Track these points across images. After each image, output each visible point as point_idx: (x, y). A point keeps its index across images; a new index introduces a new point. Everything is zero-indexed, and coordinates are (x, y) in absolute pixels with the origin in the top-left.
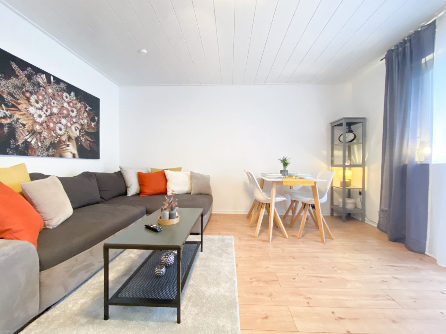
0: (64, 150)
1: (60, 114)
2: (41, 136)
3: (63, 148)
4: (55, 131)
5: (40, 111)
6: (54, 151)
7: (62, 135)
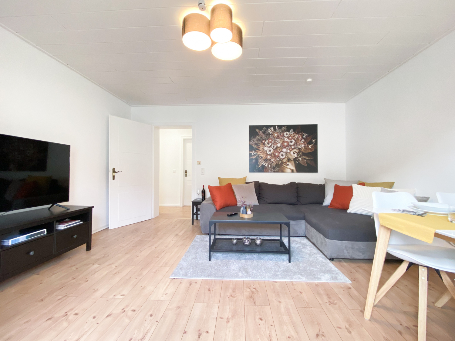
0: (285, 168)
1: (282, 146)
2: (270, 162)
3: (284, 166)
5: (270, 148)
6: (278, 169)
7: (284, 159)
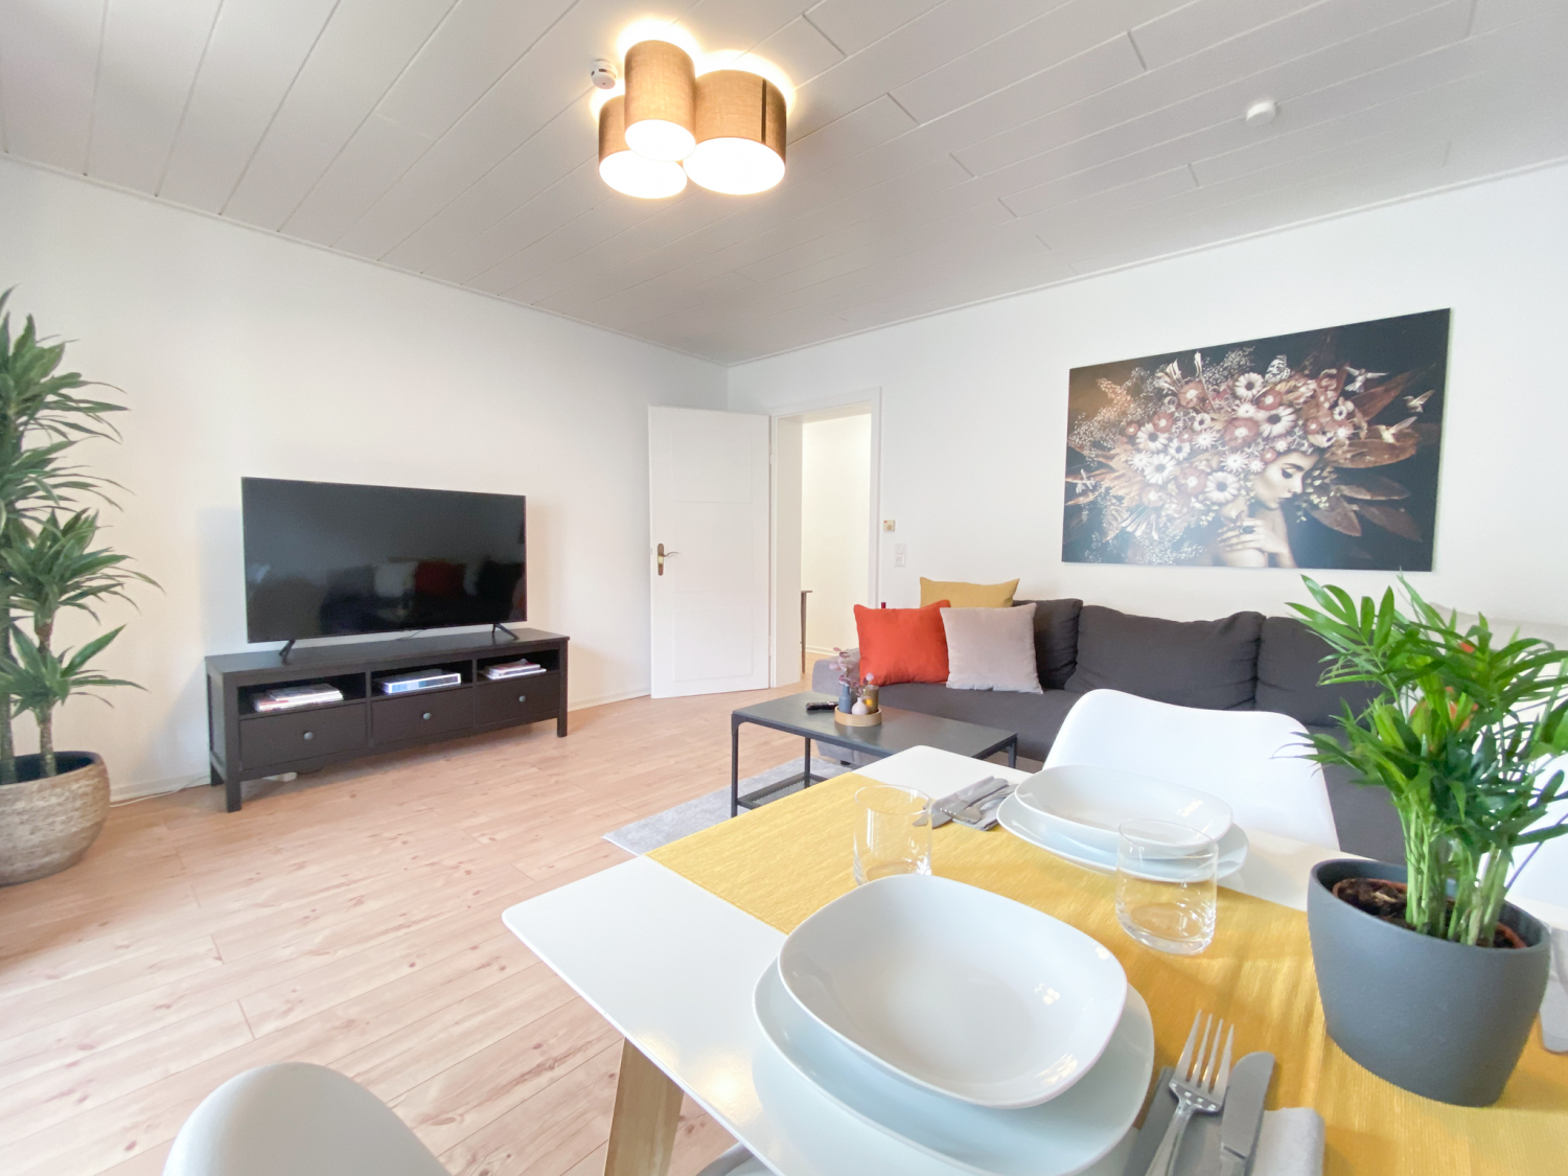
4: (1201, 497)
